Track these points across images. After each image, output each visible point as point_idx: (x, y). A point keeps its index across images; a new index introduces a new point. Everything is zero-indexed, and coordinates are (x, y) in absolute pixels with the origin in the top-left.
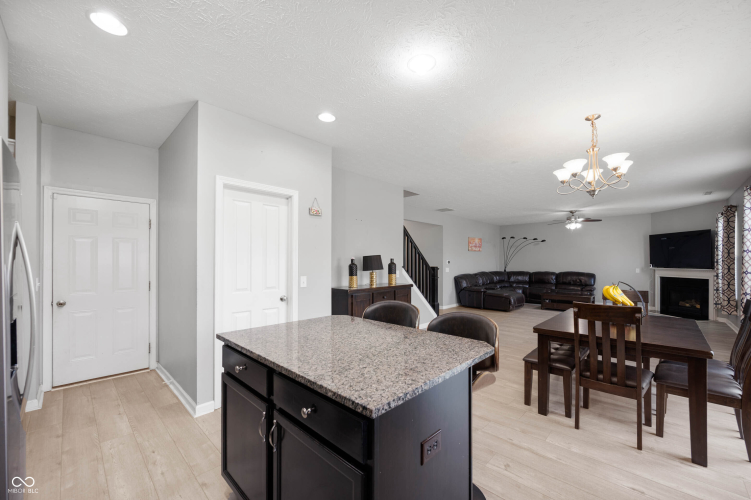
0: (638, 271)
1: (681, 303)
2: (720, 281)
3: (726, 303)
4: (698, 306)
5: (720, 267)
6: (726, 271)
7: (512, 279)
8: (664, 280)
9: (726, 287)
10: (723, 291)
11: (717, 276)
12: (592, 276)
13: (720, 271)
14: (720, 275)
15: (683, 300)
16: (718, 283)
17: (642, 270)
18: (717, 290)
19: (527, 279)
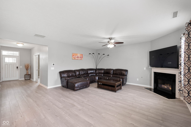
0: (145, 69)
1: (163, 86)
2: (182, 77)
3: (186, 95)
4: (170, 88)
5: (182, 68)
6: (187, 71)
7: (97, 72)
8: (155, 73)
9: (186, 83)
10: (185, 85)
11: (180, 73)
12: (126, 71)
13: (182, 70)
14: (183, 73)
15: (164, 84)
16: (181, 78)
17: (147, 68)
18: (180, 82)
19: (103, 71)
